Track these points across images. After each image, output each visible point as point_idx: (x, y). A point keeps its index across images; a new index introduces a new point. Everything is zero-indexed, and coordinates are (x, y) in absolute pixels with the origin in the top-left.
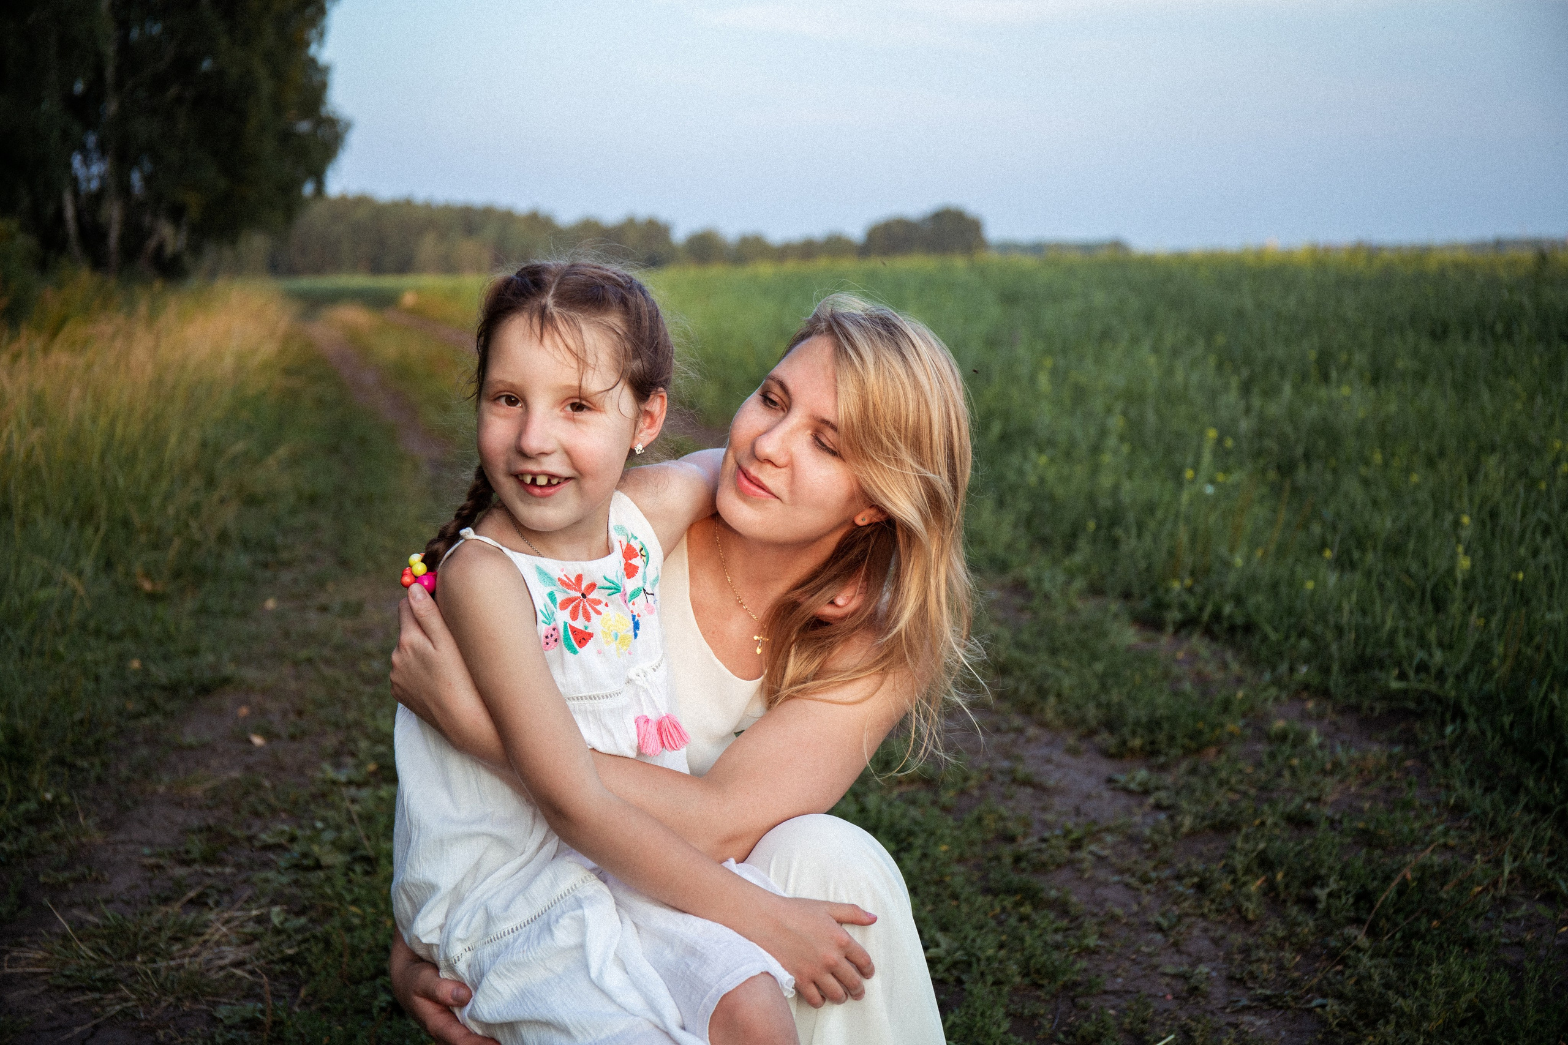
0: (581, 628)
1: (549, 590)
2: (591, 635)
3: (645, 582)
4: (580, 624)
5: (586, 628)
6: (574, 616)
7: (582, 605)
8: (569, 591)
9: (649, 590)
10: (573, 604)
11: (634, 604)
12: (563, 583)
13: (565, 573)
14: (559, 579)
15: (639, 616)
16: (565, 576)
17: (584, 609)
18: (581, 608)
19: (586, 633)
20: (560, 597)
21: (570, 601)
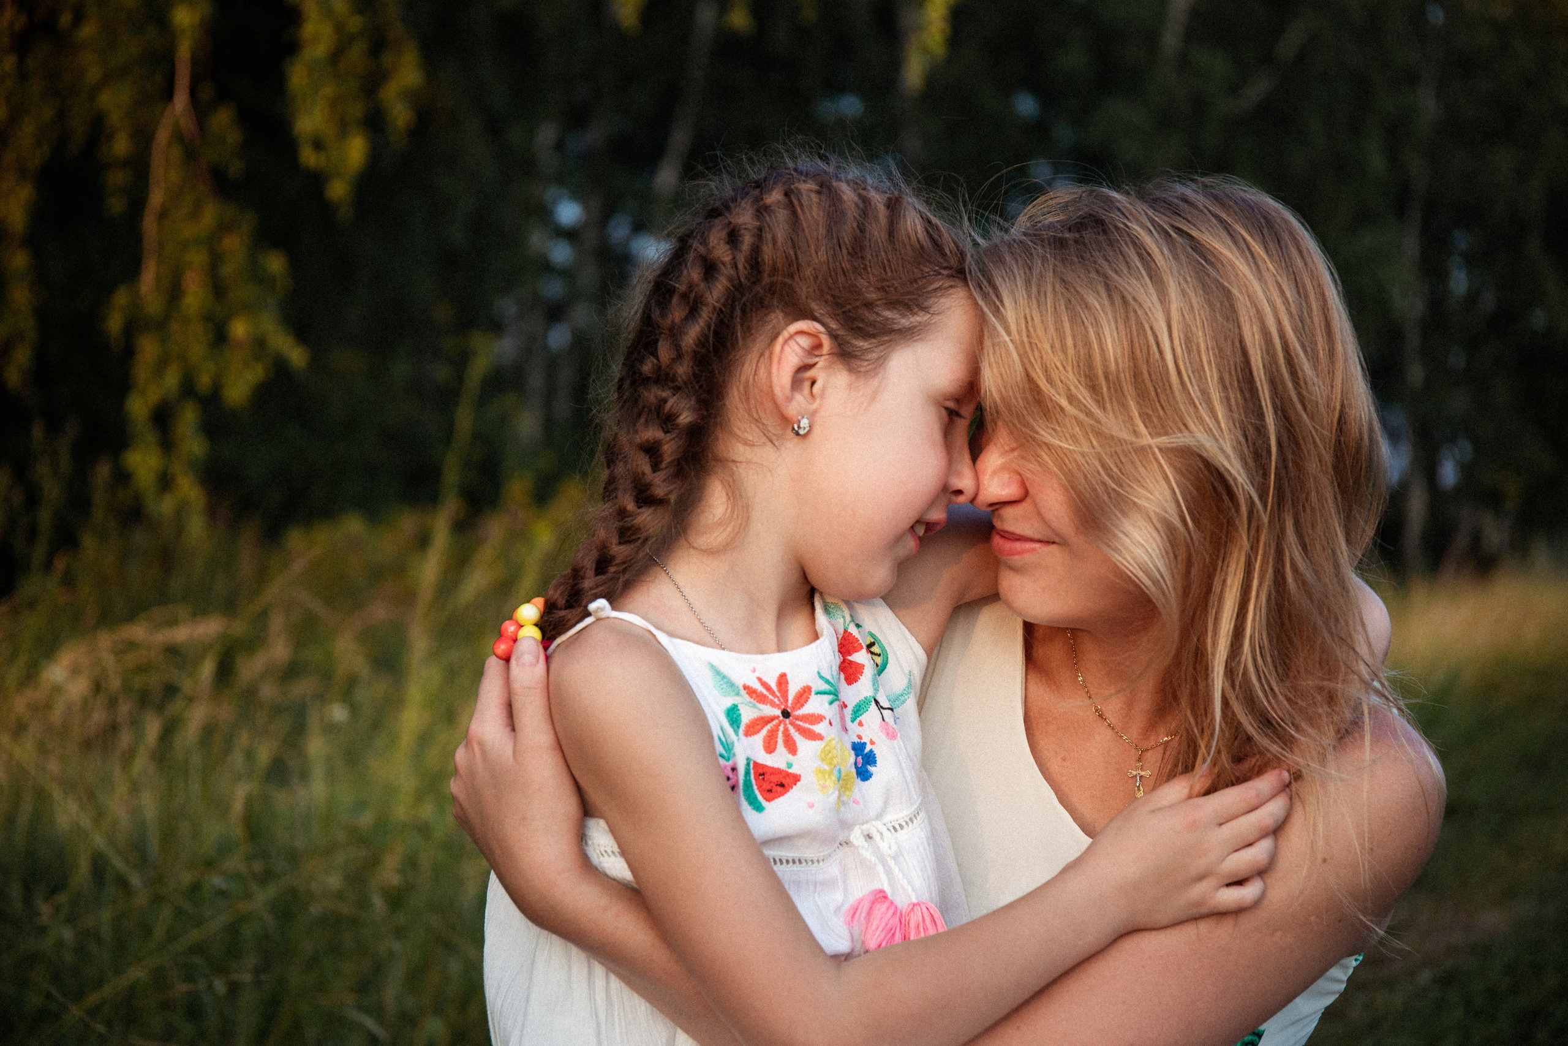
0: (783, 766)
1: (728, 702)
2: (796, 779)
3: (876, 690)
4: (778, 760)
5: (790, 765)
6: (770, 747)
7: (781, 728)
8: (761, 706)
9: (885, 703)
10: (768, 727)
11: (861, 724)
12: (750, 691)
13: (757, 674)
14: (746, 687)
15: (872, 743)
16: (760, 679)
17: (786, 730)
18: (780, 734)
19: (788, 774)
20: (748, 714)
21: (764, 721)
